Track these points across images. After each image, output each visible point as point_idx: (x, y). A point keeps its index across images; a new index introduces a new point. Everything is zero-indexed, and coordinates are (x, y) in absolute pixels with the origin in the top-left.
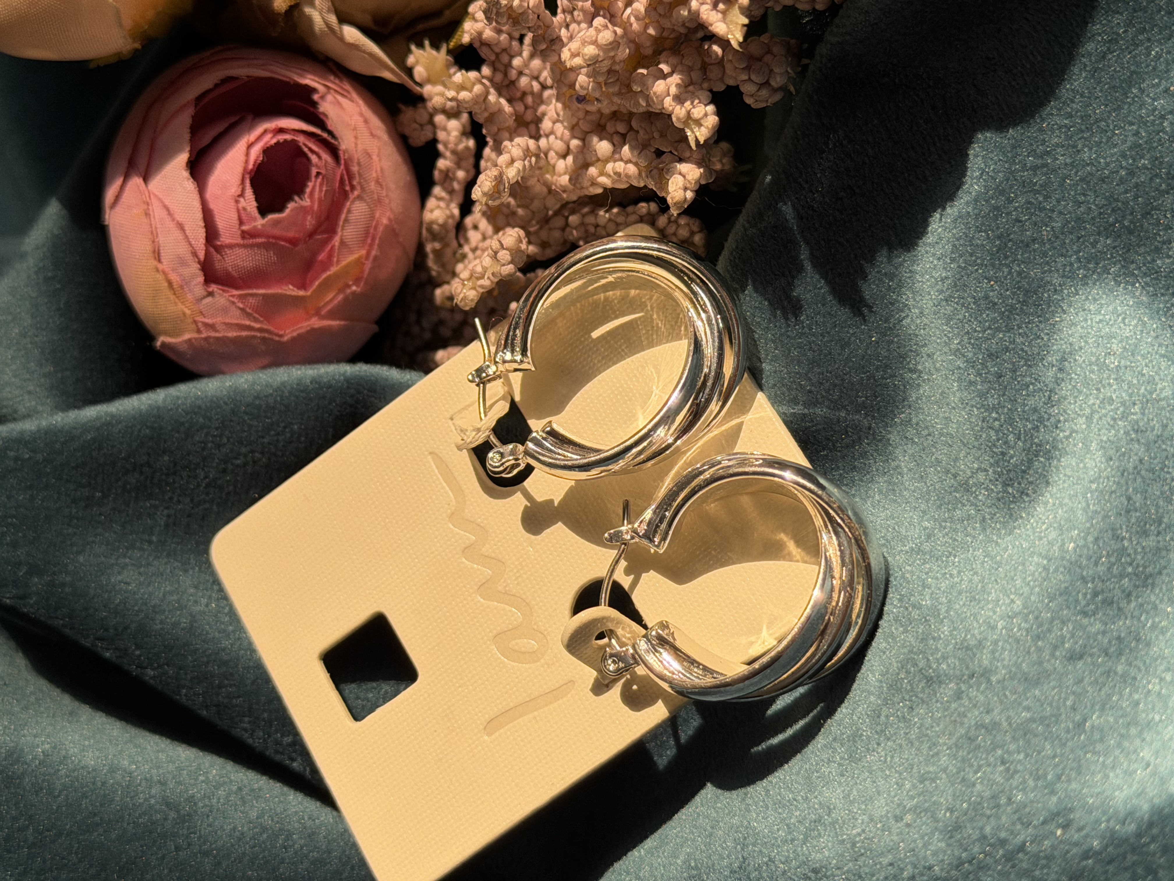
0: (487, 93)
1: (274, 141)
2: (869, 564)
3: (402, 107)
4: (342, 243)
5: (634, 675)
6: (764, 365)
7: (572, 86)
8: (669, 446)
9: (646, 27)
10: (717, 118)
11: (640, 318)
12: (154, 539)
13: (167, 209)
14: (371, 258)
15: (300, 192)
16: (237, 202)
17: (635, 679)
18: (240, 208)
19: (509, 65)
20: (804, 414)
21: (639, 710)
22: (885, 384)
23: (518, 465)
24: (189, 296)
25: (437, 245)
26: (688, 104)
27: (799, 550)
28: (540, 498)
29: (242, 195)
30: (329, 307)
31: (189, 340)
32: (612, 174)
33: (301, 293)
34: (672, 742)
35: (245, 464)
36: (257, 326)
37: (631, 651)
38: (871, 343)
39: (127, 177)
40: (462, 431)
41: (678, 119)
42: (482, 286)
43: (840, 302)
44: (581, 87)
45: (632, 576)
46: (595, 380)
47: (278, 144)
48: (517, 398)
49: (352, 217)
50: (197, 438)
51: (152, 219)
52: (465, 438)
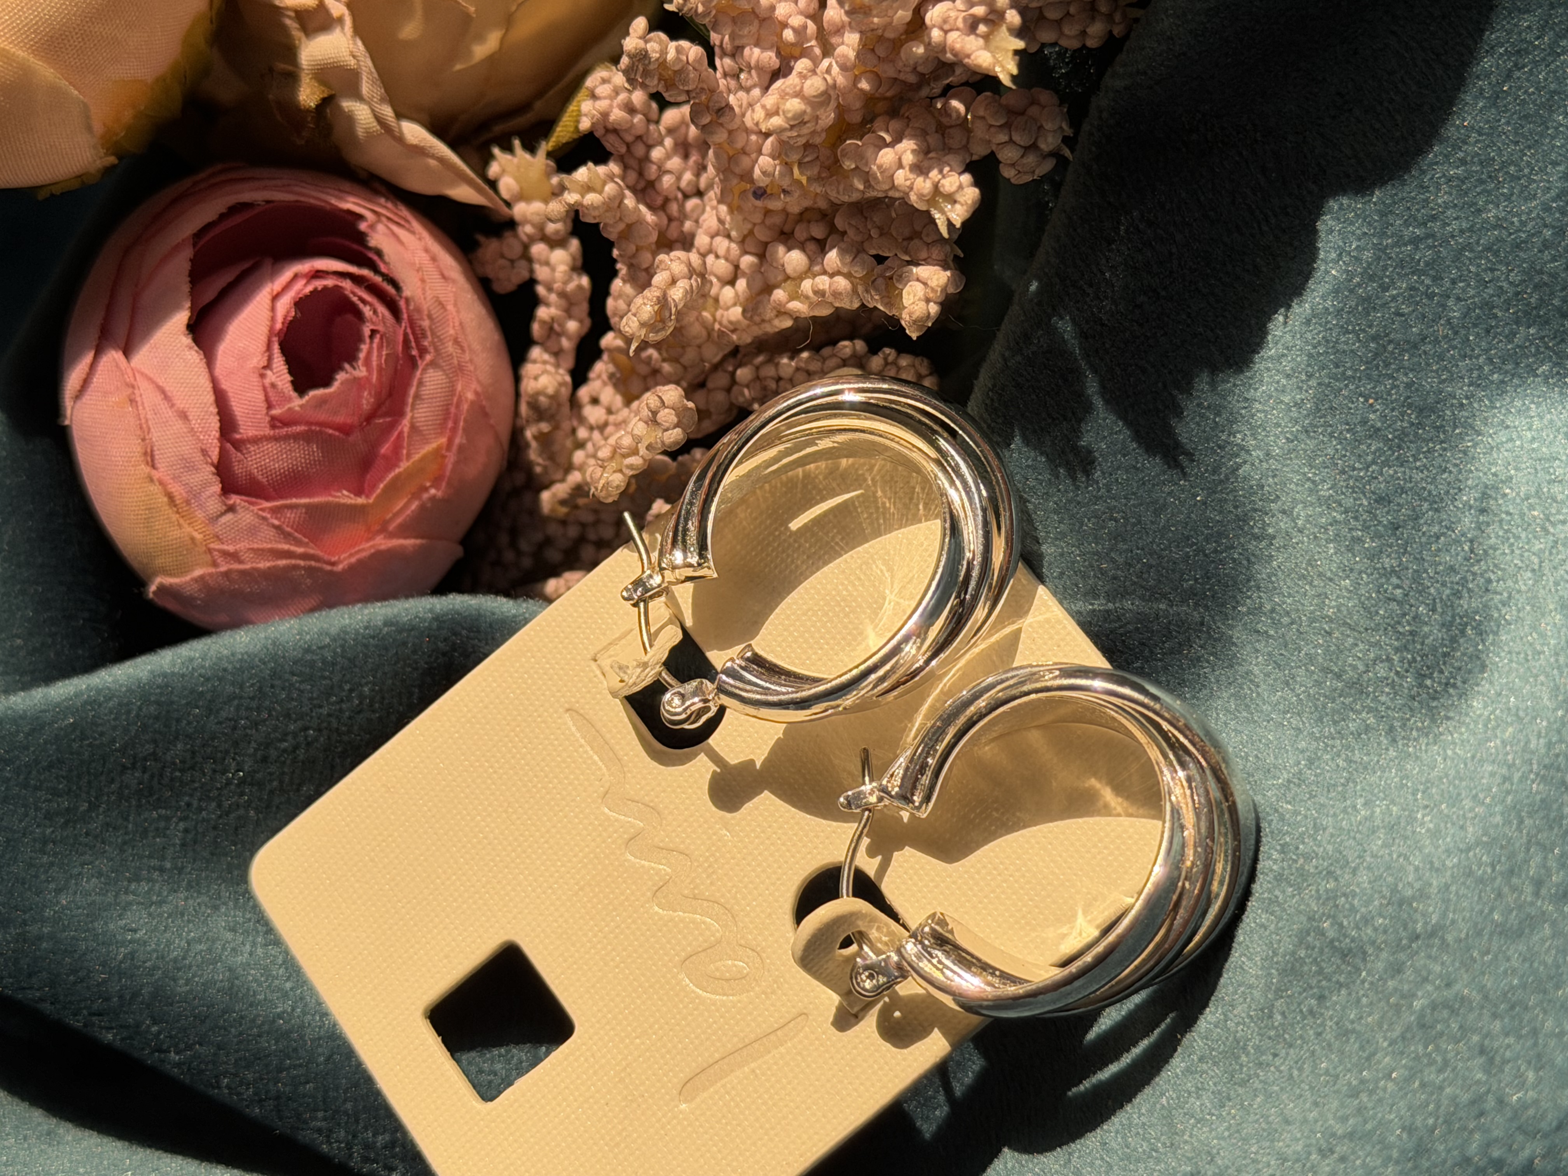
0: (622, 197)
1: (309, 288)
2: (1234, 803)
3: (481, 238)
4: (413, 428)
5: (895, 997)
6: (1044, 548)
7: (747, 176)
8: (921, 669)
9: (856, 80)
10: (977, 191)
11: (858, 497)
12: (168, 865)
13: (163, 391)
14: (455, 448)
15: (352, 358)
16: (262, 376)
17: (896, 1002)
18: (267, 385)
19: (647, 158)
20: (1107, 611)
21: (906, 1046)
22: (1221, 560)
23: (707, 709)
24: (200, 514)
25: (545, 427)
26: (934, 174)
27: (1120, 800)
28: (733, 760)
29: (268, 366)
30: (399, 520)
31: (202, 578)
32: (811, 294)
33: (361, 500)
34: (941, 1098)
35: (296, 748)
36: (300, 550)
37: (895, 958)
38: (1195, 505)
39: (99, 352)
40: (620, 668)
41: (920, 196)
42: (630, 467)
43: (1147, 451)
44: (764, 173)
45: (879, 858)
46: (800, 589)
47: (315, 292)
48: (689, 623)
49: (426, 391)
50: (224, 714)
51: (140, 408)
52: (626, 678)
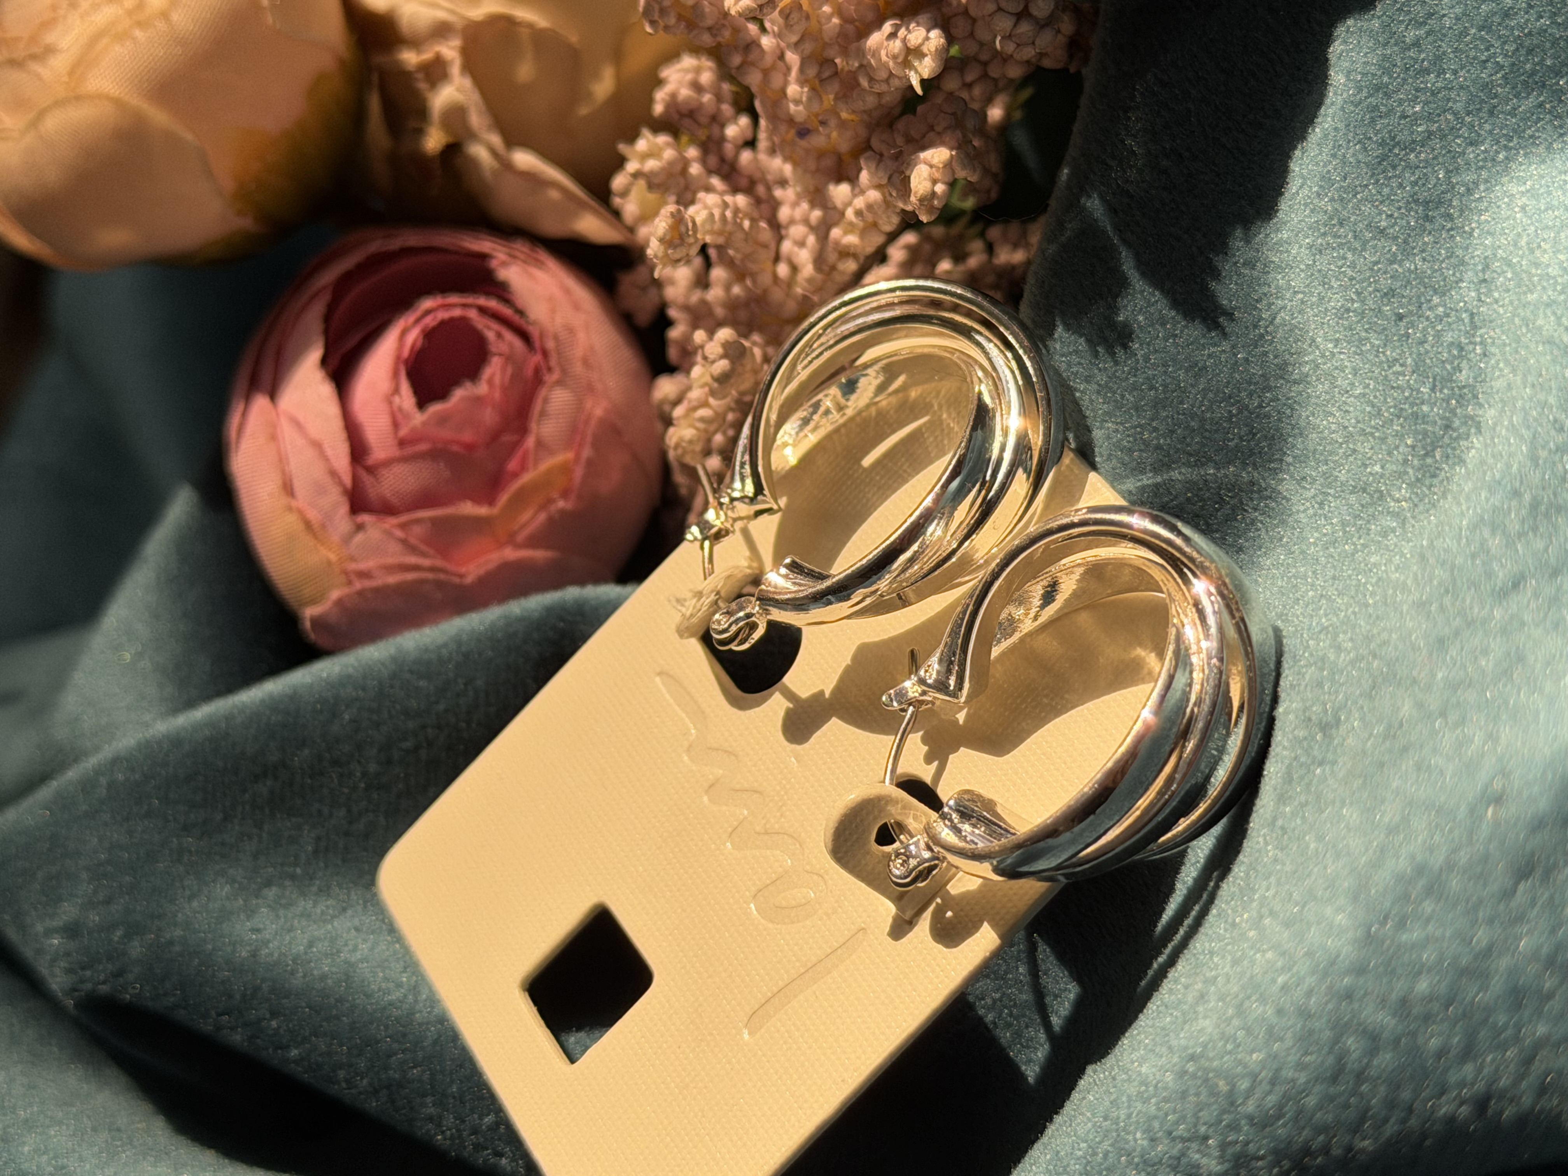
1: (438, 320)
4: (540, 444)
5: (947, 898)
6: (1094, 433)
11: (925, 424)
12: (299, 871)
13: (300, 427)
14: (583, 463)
15: (474, 377)
16: (390, 403)
17: (949, 902)
18: (395, 410)
21: (956, 945)
22: (1264, 414)
24: (334, 537)
26: (902, 32)
28: (804, 693)
29: (396, 392)
30: (527, 532)
31: (338, 601)
33: (482, 511)
36: (426, 562)
39: (249, 400)
41: (894, 58)
45: (936, 763)
47: (442, 323)
49: (551, 408)
51: (281, 444)
